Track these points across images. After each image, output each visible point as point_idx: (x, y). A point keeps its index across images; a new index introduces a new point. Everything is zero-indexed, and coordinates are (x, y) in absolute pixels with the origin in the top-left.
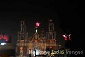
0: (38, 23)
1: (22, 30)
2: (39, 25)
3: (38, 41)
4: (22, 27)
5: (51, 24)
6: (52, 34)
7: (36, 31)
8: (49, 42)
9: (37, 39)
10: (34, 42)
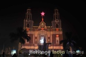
0: (43, 13)
1: (28, 18)
2: (44, 14)
3: (44, 29)
4: (28, 15)
5: (56, 13)
6: (58, 23)
7: (43, 19)
8: (55, 30)
9: (44, 27)
10: (40, 30)
